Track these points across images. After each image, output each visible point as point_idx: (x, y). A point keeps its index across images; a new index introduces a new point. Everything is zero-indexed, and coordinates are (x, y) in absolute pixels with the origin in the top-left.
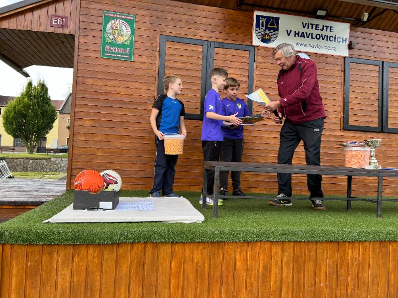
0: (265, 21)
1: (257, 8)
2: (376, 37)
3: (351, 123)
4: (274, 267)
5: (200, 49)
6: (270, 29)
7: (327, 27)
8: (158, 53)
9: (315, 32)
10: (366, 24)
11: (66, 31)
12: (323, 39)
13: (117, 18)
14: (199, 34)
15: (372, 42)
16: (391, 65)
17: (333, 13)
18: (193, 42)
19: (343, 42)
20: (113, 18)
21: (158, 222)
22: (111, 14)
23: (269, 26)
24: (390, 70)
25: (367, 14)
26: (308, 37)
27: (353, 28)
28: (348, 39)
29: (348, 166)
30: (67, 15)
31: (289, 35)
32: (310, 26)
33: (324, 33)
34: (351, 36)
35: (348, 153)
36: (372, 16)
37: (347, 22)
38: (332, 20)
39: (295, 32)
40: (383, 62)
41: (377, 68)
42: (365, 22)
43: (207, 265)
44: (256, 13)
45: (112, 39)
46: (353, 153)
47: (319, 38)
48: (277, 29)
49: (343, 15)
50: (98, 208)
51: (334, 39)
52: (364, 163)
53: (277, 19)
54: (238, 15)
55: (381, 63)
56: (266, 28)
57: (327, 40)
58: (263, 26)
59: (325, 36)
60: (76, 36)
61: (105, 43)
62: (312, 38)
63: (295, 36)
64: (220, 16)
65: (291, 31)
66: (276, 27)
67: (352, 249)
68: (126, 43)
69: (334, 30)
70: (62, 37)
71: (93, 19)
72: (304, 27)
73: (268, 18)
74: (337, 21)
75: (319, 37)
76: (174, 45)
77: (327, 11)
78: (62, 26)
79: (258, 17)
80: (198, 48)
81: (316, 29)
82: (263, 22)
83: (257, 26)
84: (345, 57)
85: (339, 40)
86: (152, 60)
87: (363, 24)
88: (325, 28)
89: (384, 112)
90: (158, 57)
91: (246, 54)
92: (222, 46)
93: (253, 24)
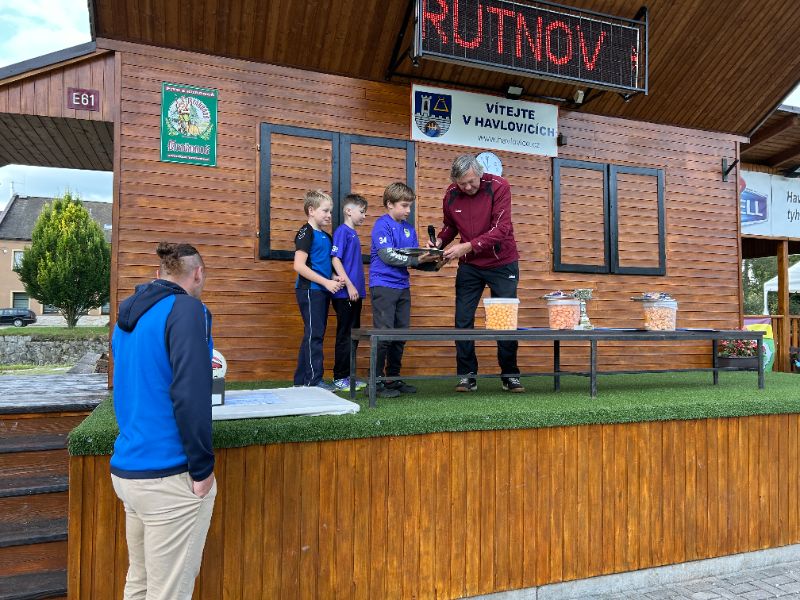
0: (429, 101)
1: (417, 81)
2: (597, 127)
3: (564, 260)
4: (454, 466)
5: (328, 146)
6: (437, 114)
7: (524, 111)
8: (258, 153)
9: (506, 119)
10: (582, 108)
11: (97, 116)
12: (519, 131)
13: (187, 95)
16: (620, 169)
17: (533, 91)
18: (316, 135)
19: (549, 135)
20: (180, 95)
22: (176, 87)
23: (435, 109)
24: (619, 177)
25: (582, 92)
26: (496, 127)
27: (562, 112)
28: (556, 130)
29: (555, 327)
30: (98, 88)
31: (467, 123)
32: (499, 109)
33: (520, 120)
34: (560, 126)
35: (553, 309)
36: (589, 96)
37: (555, 103)
38: (531, 100)
39: (477, 118)
40: (608, 166)
41: (600, 175)
42: (579, 105)
43: (366, 469)
44: (416, 88)
45: (180, 130)
46: (559, 308)
47: (514, 129)
48: (448, 114)
49: (546, 93)
51: (534, 129)
52: (572, 322)
53: (448, 99)
54: (386, 90)
55: (606, 167)
56: (432, 112)
57: (525, 132)
58: (426, 108)
59: (522, 125)
60: (115, 125)
61: (167, 138)
62: (502, 128)
63: (477, 125)
64: (358, 93)
65: (469, 118)
66: (447, 110)
67: (555, 438)
69: (535, 115)
70: (88, 127)
71: (144, 97)
72: (490, 111)
74: (540, 102)
75: (512, 127)
76: (283, 139)
77: (523, 88)
78: (89, 107)
79: (419, 94)
80: (323, 144)
81: (508, 115)
82: (426, 102)
83: (418, 110)
84: (552, 159)
85: (543, 131)
86: (249, 166)
87: (578, 108)
88: (521, 112)
89: (612, 242)
90: (258, 159)
91: (401, 154)
92: (361, 140)
93: (410, 107)
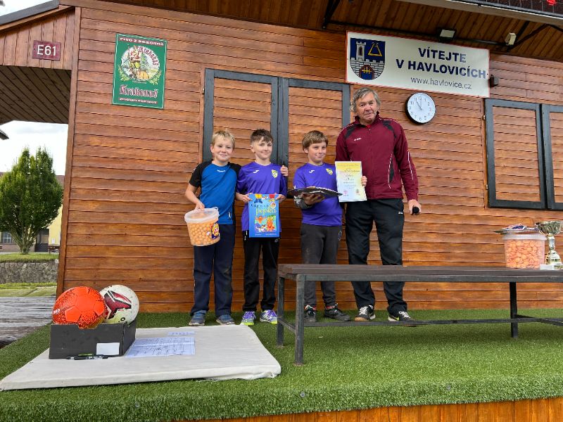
0: (363, 48)
1: (352, 28)
2: (528, 69)
3: (499, 196)
5: (268, 89)
6: (371, 59)
7: (456, 55)
8: (202, 96)
9: (439, 63)
10: (513, 50)
11: (58, 65)
12: (451, 73)
14: (265, 68)
15: (523, 76)
16: (552, 109)
17: (465, 34)
18: (256, 78)
19: (480, 77)
20: (131, 44)
21: (199, 379)
22: (130, 38)
23: (369, 54)
24: (552, 116)
25: (513, 34)
26: (428, 70)
27: (492, 55)
28: (487, 72)
29: (512, 265)
30: (60, 40)
31: (400, 66)
32: (431, 54)
33: (451, 63)
34: (491, 68)
35: (511, 245)
36: (521, 38)
37: (485, 48)
38: (462, 45)
39: (410, 62)
40: (541, 105)
41: (532, 114)
42: (511, 47)
44: (351, 35)
45: (131, 76)
46: (519, 244)
47: (446, 71)
48: (383, 59)
49: (478, 36)
50: (95, 355)
51: (466, 72)
52: (536, 260)
53: (382, 44)
54: (322, 38)
55: (538, 106)
56: (367, 57)
57: (457, 73)
58: (361, 54)
59: (454, 68)
60: (73, 72)
61: (119, 82)
62: (435, 71)
63: (409, 68)
64: (296, 40)
65: (403, 61)
66: (381, 55)
67: (537, 413)
68: (152, 82)
69: (467, 58)
70: (52, 75)
71: (99, 46)
72: (422, 55)
73: (369, 43)
74: (470, 46)
75: (444, 69)
76: (226, 83)
77: (456, 31)
78: (52, 58)
79: (353, 41)
80: (264, 87)
81: (440, 58)
82: (361, 49)
83: (353, 55)
84: (484, 99)
85: (474, 73)
86: (193, 107)
87: (509, 50)
88: (453, 56)
89: (548, 178)
90: (202, 102)
91: (337, 96)
92: (300, 84)
93: (345, 52)
